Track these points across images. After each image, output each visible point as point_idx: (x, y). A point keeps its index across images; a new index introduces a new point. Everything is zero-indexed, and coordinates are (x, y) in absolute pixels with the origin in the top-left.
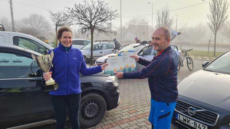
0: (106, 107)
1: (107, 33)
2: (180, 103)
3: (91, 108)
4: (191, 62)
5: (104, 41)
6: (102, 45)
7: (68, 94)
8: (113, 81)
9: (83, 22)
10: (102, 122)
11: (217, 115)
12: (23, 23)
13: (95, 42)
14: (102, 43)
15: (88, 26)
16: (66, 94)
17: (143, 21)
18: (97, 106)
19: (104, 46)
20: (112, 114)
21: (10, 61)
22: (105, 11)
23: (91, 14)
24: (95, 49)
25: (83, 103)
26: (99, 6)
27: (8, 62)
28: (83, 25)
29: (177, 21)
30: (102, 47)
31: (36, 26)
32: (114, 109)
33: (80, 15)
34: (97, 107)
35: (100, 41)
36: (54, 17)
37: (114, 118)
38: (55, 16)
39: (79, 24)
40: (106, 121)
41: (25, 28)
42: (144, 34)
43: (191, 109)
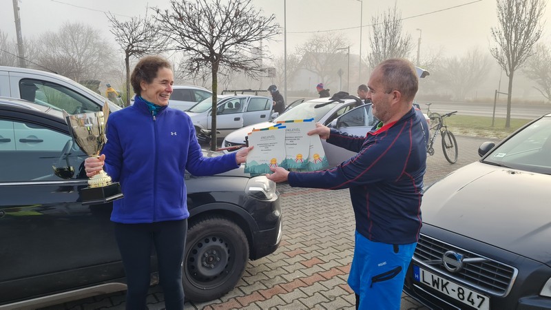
0: (248, 251)
1: (250, 72)
2: (424, 243)
3: (212, 253)
4: (451, 143)
5: (243, 91)
6: (238, 101)
7: (158, 220)
8: (266, 188)
9: (191, 43)
10: (238, 287)
11: (513, 270)
12: (44, 46)
13: (222, 94)
14: (240, 95)
15: (203, 55)
16: (151, 221)
17: (337, 44)
18: (226, 250)
19: (244, 104)
20: (263, 268)
21: (12, 141)
22: (245, 18)
23: (212, 26)
24: (223, 112)
25: (192, 243)
26: (232, 5)
27: (8, 140)
28: (192, 52)
29: (419, 43)
30: (238, 105)
31: (78, 54)
32: (268, 256)
33: (184, 27)
34: (227, 253)
35: (234, 92)
36: (121, 31)
37: (267, 278)
38: (125, 28)
39: (183, 48)
40: (249, 285)
41: (51, 58)
42: (340, 76)
43: (451, 256)
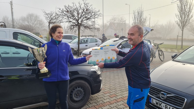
0: (91, 92)
1: (91, 30)
2: (153, 89)
3: (78, 92)
4: (162, 54)
5: (89, 36)
6: (87, 39)
8: (97, 69)
9: (71, 20)
10: (87, 105)
11: (185, 99)
12: (21, 21)
13: (81, 37)
14: (87, 37)
15: (75, 24)
17: (121, 20)
18: (83, 91)
19: (89, 40)
20: (96, 98)
21: (10, 53)
22: (90, 11)
23: (78, 14)
24: (82, 43)
25: (71, 89)
26: (85, 7)
27: (9, 53)
28: (71, 23)
29: (150, 19)
30: (87, 41)
31: (32, 24)
32: (97, 94)
33: (69, 14)
35: (86, 36)
36: (47, 16)
37: (97, 101)
38: (48, 15)
39: (68, 22)
40: (91, 104)
41: (23, 25)
42: (122, 30)
43: (163, 94)
